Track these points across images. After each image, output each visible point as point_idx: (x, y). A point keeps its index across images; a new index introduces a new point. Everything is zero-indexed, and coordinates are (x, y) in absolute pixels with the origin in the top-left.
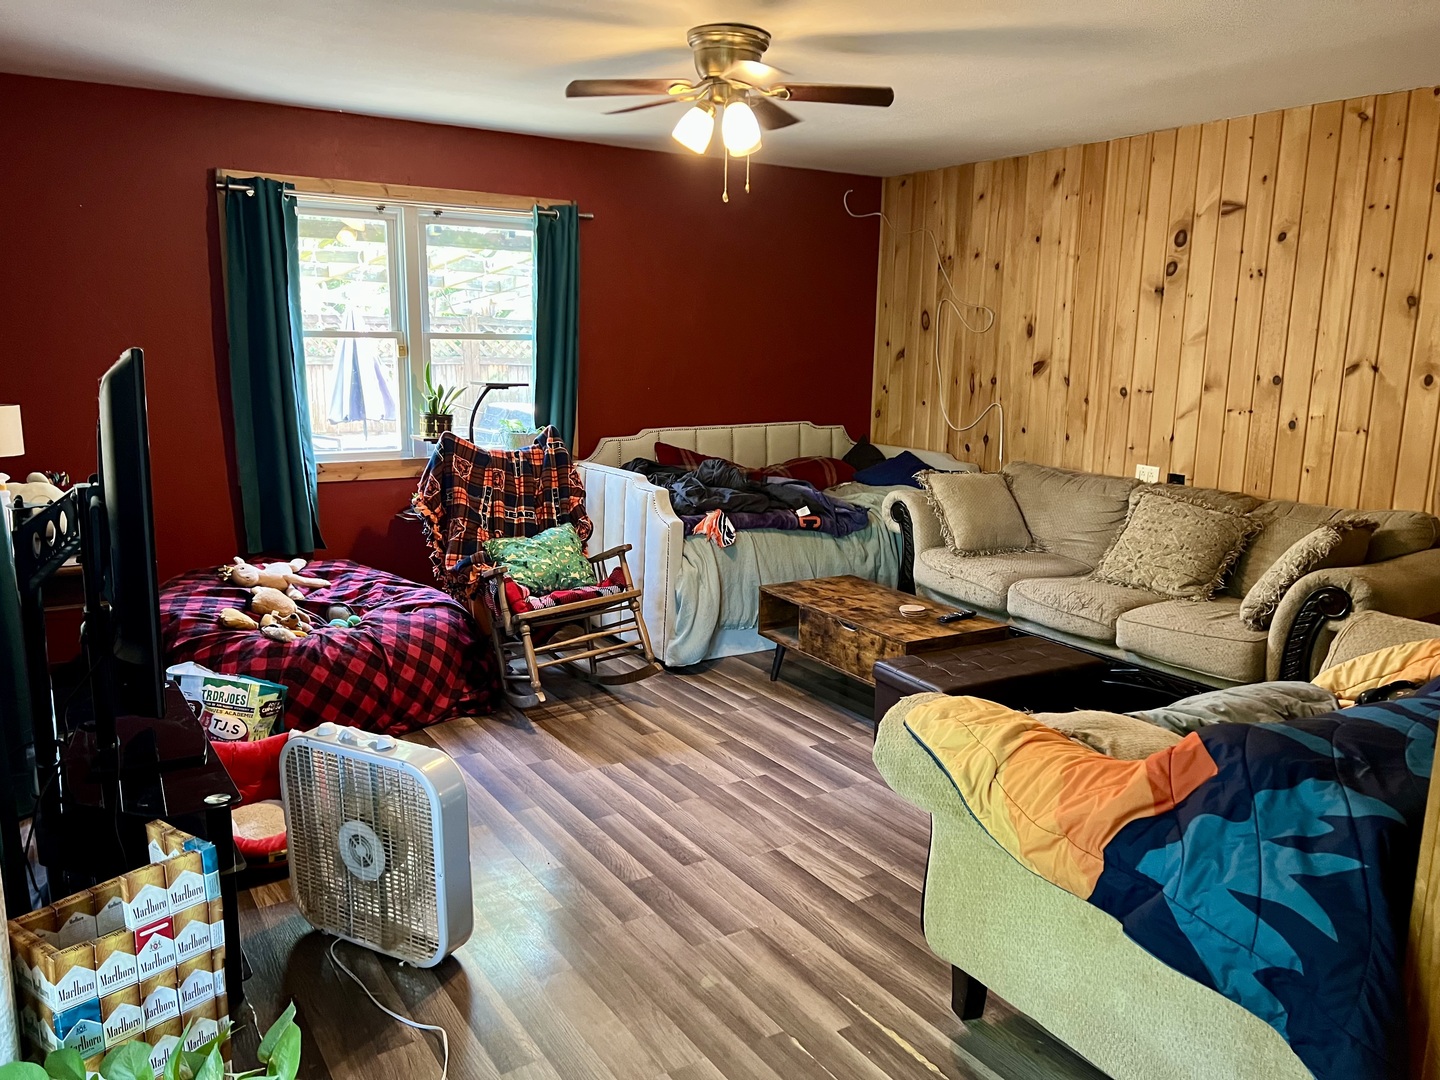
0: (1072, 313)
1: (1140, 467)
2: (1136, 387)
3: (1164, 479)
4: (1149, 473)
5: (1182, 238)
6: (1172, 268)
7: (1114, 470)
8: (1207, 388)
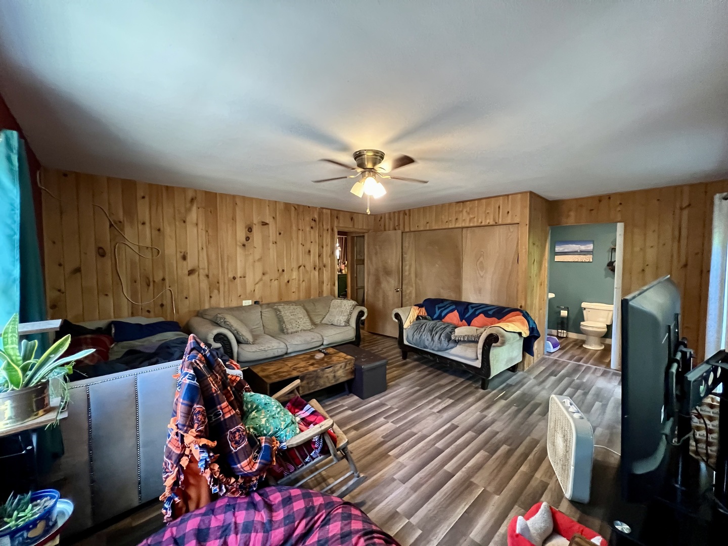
0: (207, 251)
1: (244, 302)
2: (239, 276)
3: (253, 303)
4: (247, 303)
5: (250, 230)
6: (248, 239)
7: (234, 304)
8: (264, 274)
